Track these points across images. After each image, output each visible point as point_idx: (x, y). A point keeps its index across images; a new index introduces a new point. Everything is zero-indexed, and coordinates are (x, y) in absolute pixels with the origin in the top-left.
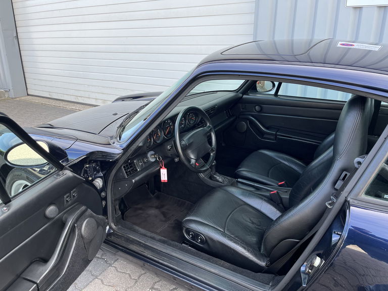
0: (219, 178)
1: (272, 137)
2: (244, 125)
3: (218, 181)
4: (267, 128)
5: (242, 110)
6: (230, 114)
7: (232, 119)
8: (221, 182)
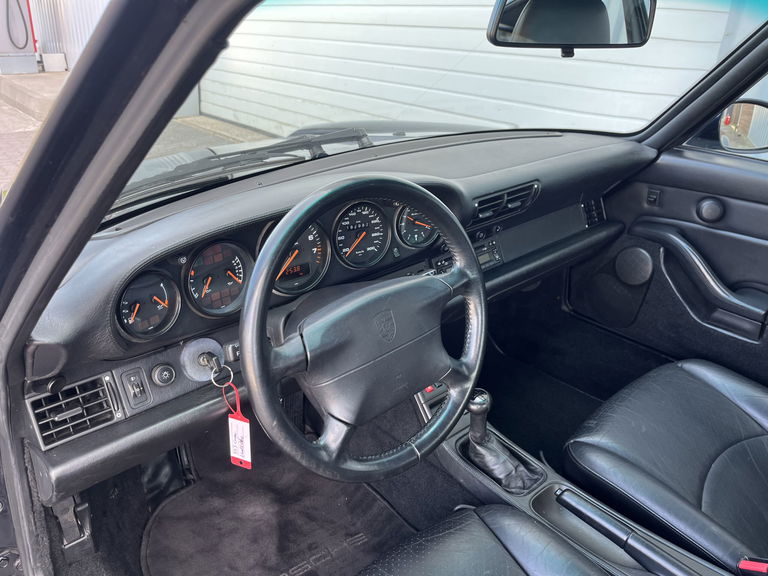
0: (497, 460)
1: (746, 325)
2: (645, 262)
3: (488, 473)
4: (733, 287)
5: (646, 205)
6: (600, 214)
7: (602, 234)
8: (498, 481)
